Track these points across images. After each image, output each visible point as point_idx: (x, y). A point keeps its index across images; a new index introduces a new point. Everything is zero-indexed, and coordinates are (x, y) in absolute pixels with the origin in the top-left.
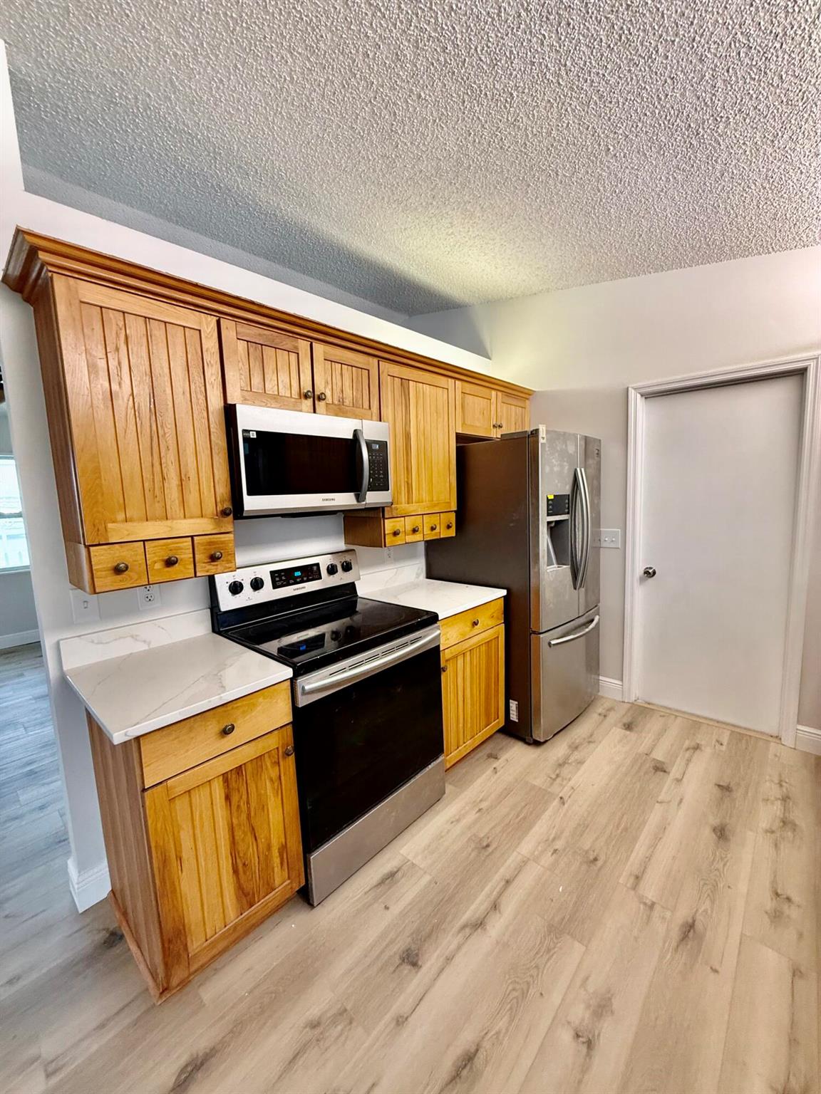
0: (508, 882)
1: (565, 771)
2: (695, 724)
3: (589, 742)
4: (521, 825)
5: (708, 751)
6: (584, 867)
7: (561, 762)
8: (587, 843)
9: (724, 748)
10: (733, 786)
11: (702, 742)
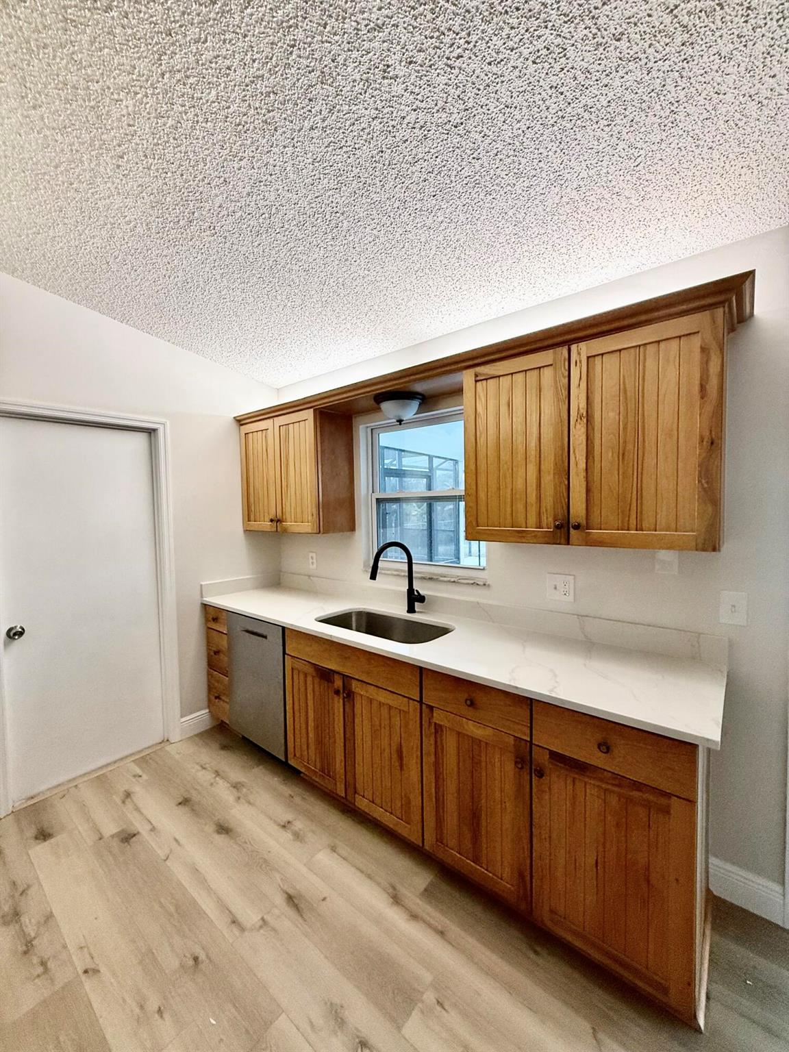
3: (23, 893)
6: (198, 979)
10: (186, 795)
11: (126, 787)
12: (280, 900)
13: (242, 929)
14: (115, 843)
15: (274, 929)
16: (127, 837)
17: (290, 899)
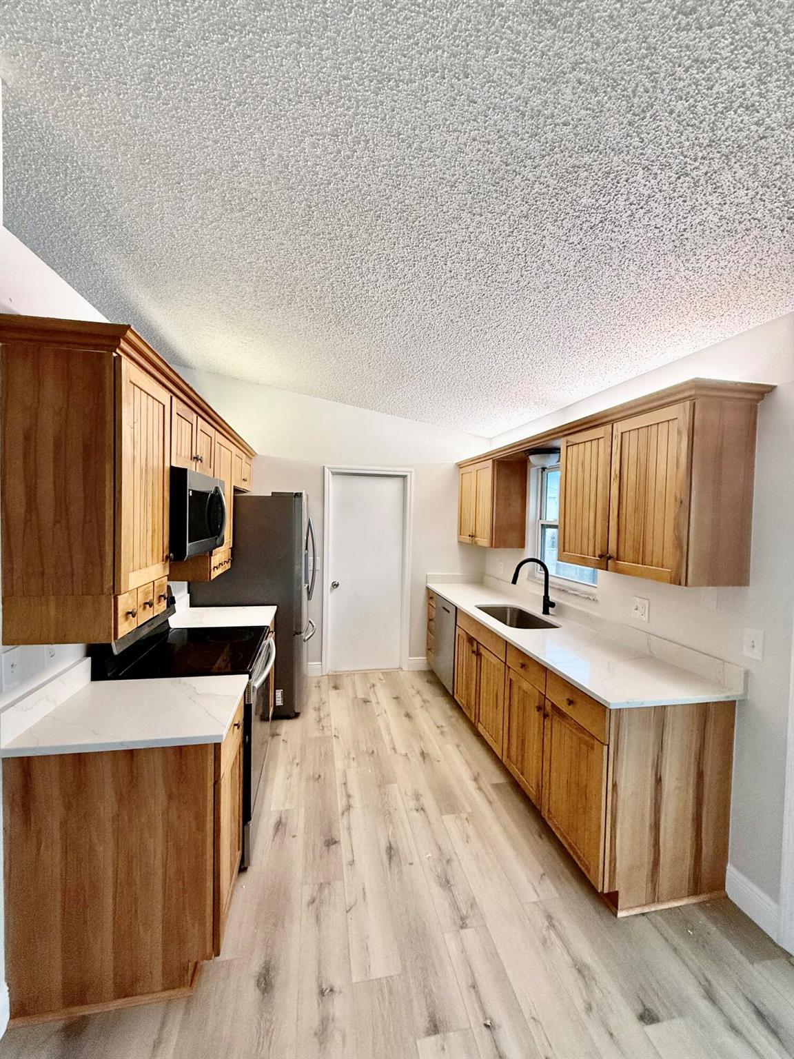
0: (345, 784)
1: (324, 722)
2: (365, 675)
3: (323, 703)
4: (327, 757)
5: (378, 685)
6: (371, 757)
7: (318, 719)
8: (364, 748)
9: (384, 681)
10: (399, 696)
11: (373, 682)
12: (418, 752)
13: (396, 752)
14: (360, 702)
15: (408, 759)
16: (366, 701)
17: (422, 754)
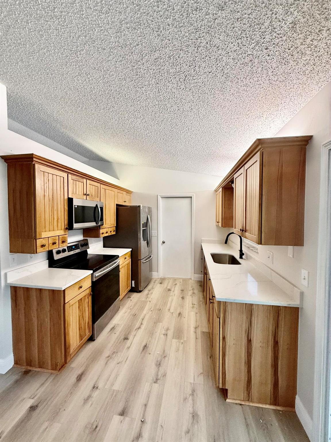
0: (143, 319)
1: (149, 296)
2: (175, 280)
3: (153, 289)
4: (142, 308)
5: (178, 284)
6: (158, 312)
7: (147, 294)
8: (158, 307)
9: (181, 283)
10: (184, 289)
11: (177, 283)
13: (169, 311)
14: (167, 290)
15: (173, 315)
17: (179, 313)
